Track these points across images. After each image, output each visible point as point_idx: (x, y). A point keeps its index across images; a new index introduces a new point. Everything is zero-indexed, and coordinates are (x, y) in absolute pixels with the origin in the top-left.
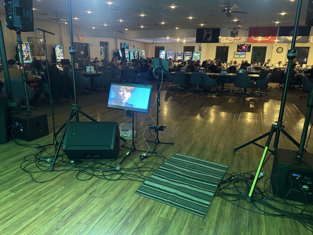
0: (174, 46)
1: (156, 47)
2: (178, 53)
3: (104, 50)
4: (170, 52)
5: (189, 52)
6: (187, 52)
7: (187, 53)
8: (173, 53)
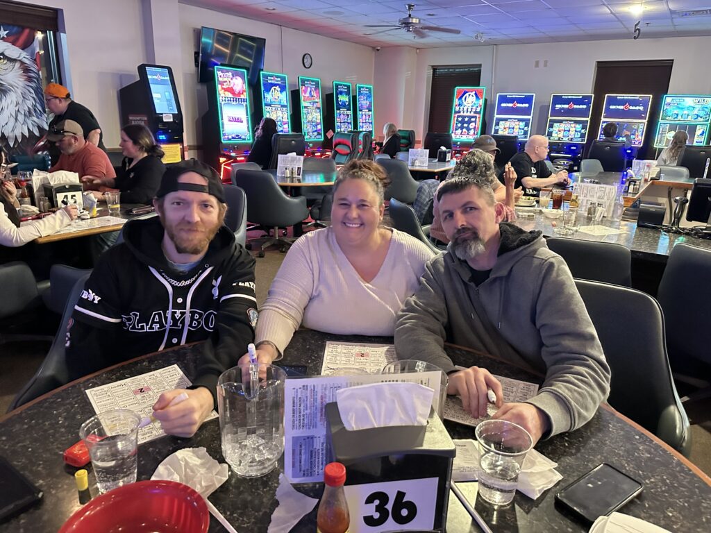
0: (537, 64)
1: (435, 69)
2: (558, 100)
3: (26, 70)
4: (509, 95)
5: (637, 96)
6: (620, 96)
7: (623, 102)
8: (528, 100)
